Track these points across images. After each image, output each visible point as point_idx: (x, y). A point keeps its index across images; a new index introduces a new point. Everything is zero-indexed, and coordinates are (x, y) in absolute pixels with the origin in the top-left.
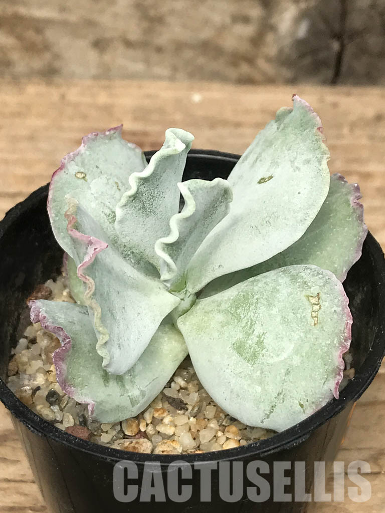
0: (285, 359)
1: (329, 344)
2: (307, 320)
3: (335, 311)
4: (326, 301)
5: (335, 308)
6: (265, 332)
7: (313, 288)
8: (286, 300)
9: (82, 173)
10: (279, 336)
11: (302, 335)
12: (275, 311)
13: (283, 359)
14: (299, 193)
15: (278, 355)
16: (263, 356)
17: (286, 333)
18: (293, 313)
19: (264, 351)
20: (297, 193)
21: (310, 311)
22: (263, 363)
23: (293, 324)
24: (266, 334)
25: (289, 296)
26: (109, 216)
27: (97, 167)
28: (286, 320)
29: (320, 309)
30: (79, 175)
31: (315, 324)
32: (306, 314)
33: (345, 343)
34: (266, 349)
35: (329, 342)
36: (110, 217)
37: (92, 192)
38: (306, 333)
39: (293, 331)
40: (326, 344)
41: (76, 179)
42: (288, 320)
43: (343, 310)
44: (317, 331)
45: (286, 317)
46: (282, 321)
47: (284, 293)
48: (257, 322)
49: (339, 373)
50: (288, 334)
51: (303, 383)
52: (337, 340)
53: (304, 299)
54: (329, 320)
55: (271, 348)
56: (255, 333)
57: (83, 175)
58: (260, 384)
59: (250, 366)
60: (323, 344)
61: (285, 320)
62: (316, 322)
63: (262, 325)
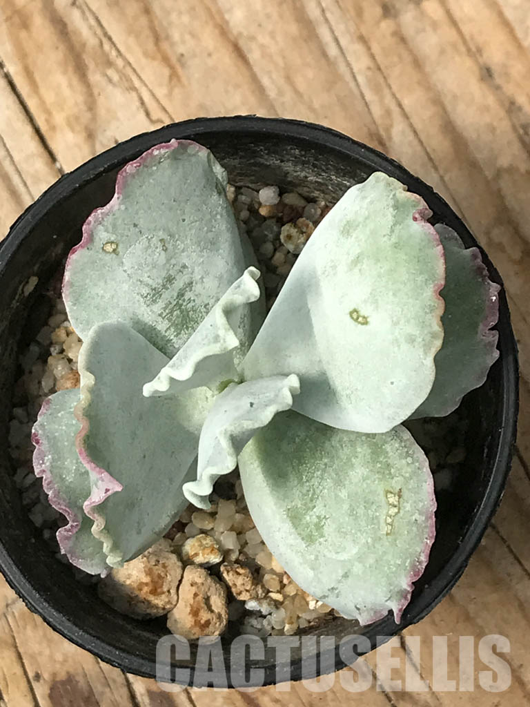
0: (344, 561)
1: (399, 565)
2: (379, 522)
3: (416, 520)
4: (408, 503)
5: (417, 516)
6: (327, 517)
7: (396, 479)
8: (360, 485)
9: (112, 243)
10: (343, 530)
11: (370, 540)
12: (343, 494)
13: (342, 559)
14: (392, 383)
15: (337, 553)
16: (320, 544)
17: (352, 530)
18: (365, 506)
19: (322, 540)
20: (389, 382)
21: (385, 512)
22: (319, 552)
23: (362, 521)
24: (328, 520)
25: (364, 481)
26: (146, 297)
27: (135, 225)
28: (355, 512)
29: (399, 512)
30: (109, 248)
31: (387, 534)
32: (380, 515)
33: (419, 567)
34: (325, 539)
35: (400, 563)
36: (148, 298)
37: (125, 268)
38: (374, 540)
39: (360, 531)
40: (395, 563)
41: (104, 254)
42: (357, 513)
43: (427, 519)
44: (387, 543)
45: (356, 508)
46: (349, 511)
47: (358, 473)
48: (320, 498)
49: (406, 595)
50: (353, 531)
51: (362, 593)
52: (410, 561)
53: (382, 493)
54: (406, 533)
55: (329, 539)
56: (315, 510)
57: (114, 246)
58: (313, 569)
59: (304, 545)
60: (392, 562)
61: (352, 512)
62: (389, 532)
63: (325, 506)
